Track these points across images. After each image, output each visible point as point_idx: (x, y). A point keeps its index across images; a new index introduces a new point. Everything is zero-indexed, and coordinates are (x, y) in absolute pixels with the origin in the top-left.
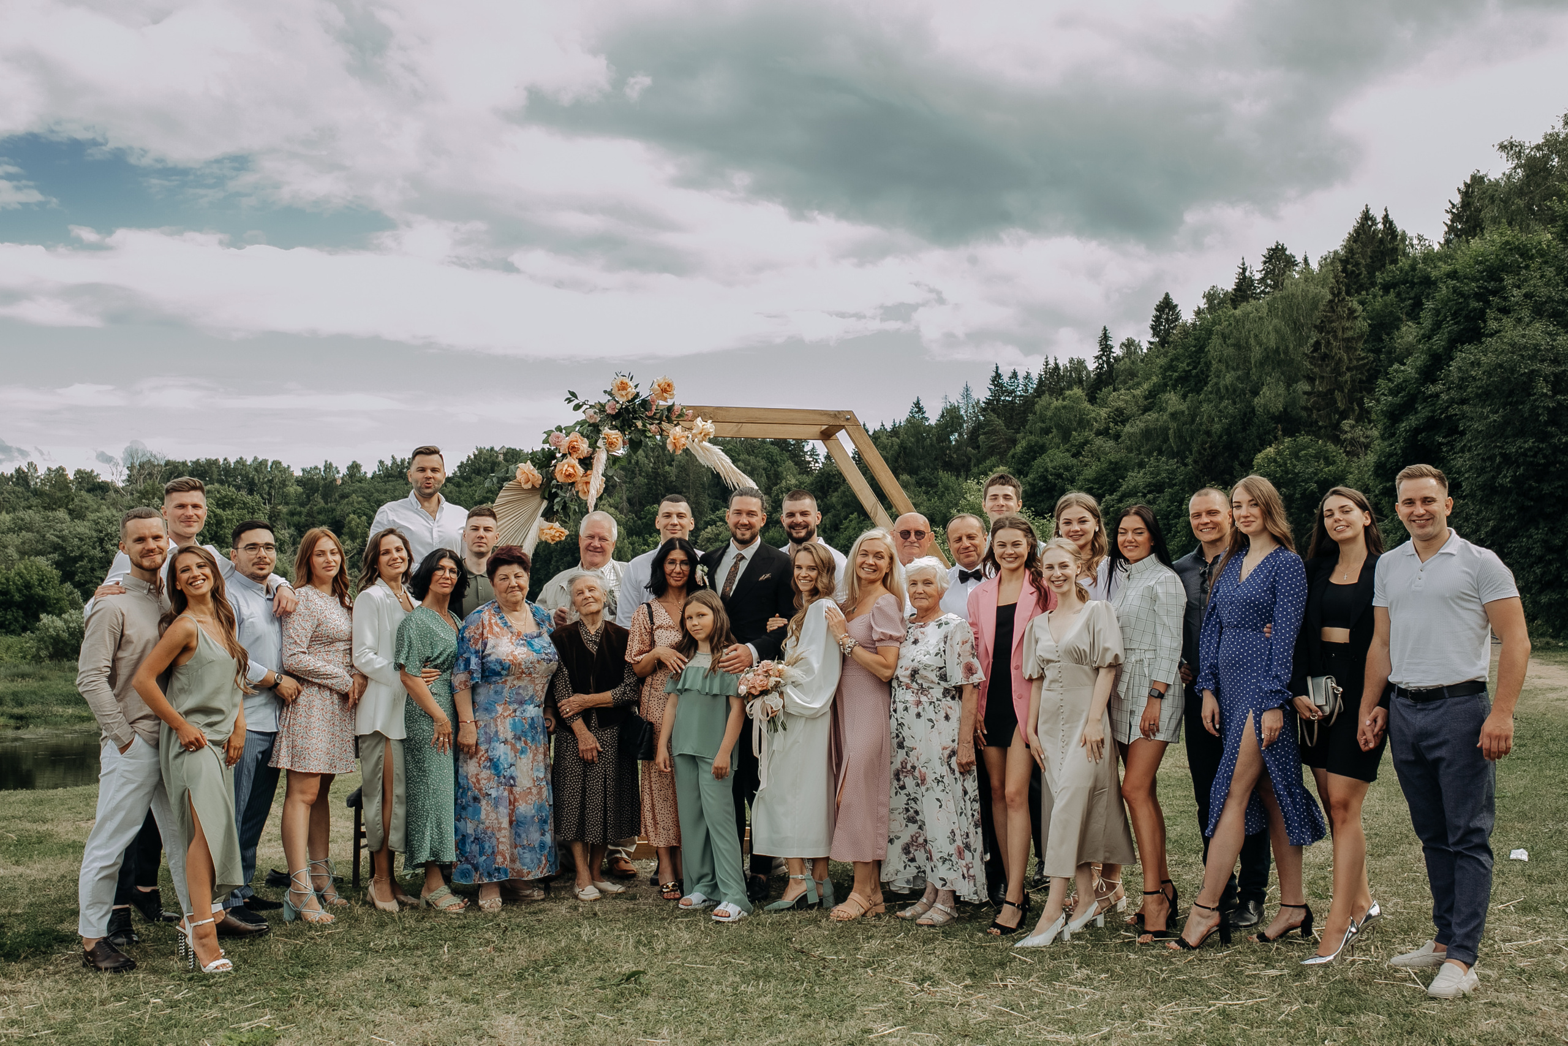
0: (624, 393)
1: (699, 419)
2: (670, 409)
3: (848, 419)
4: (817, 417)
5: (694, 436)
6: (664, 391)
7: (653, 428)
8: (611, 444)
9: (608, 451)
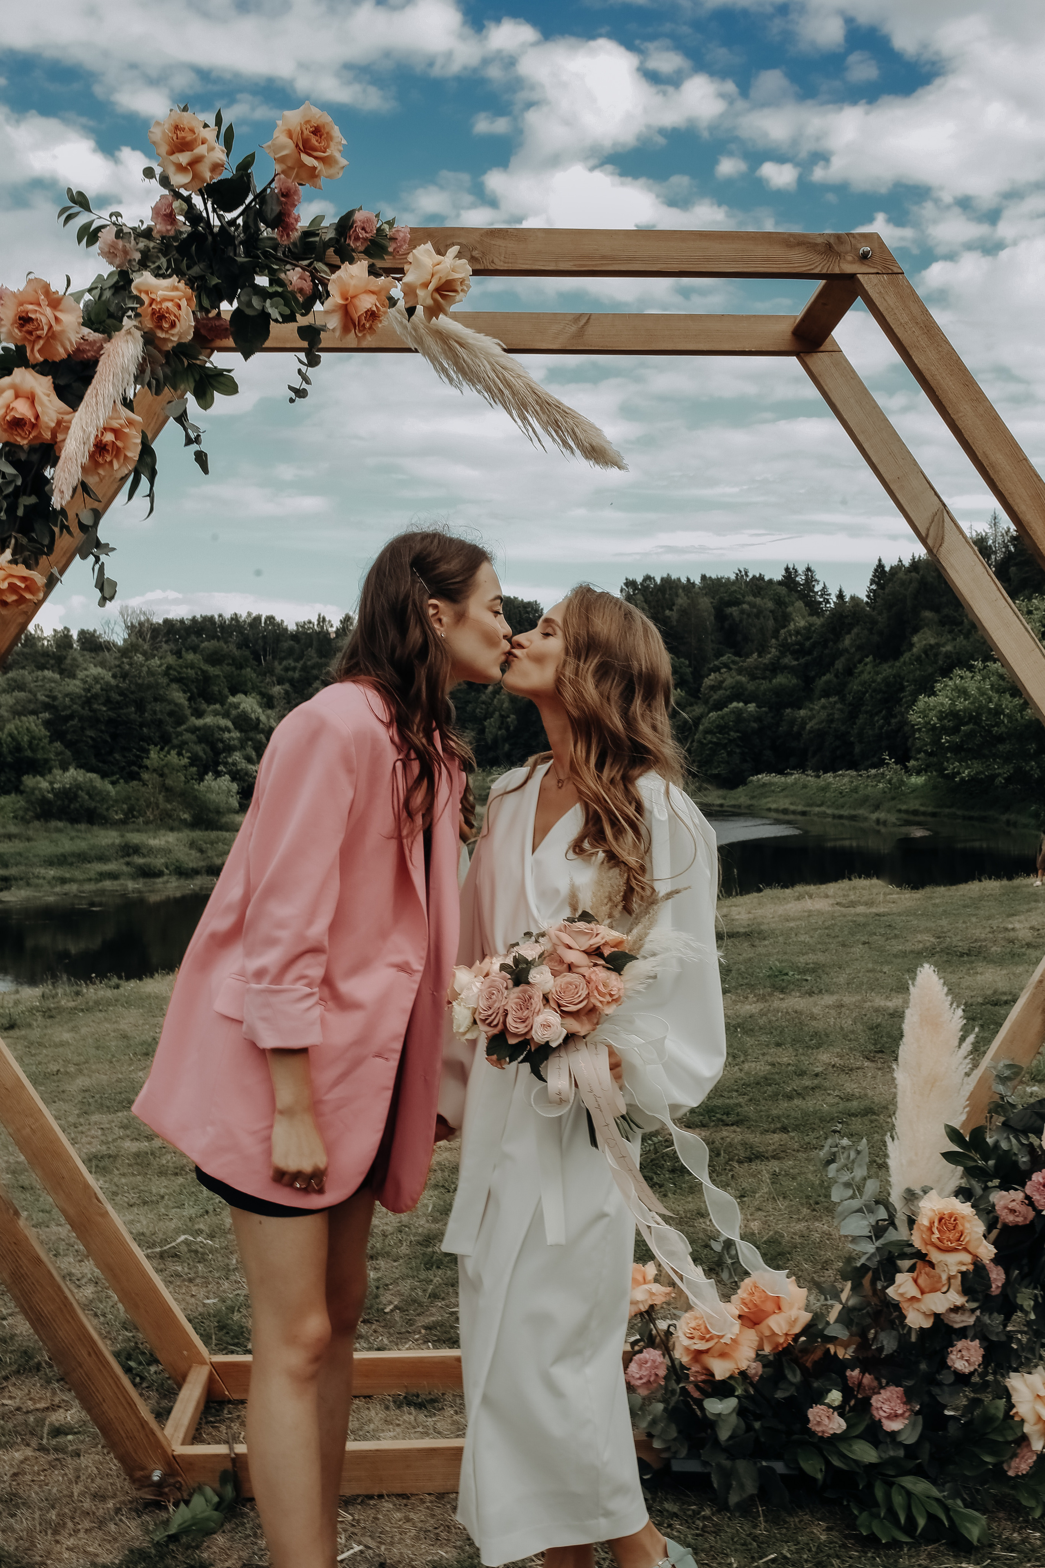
0: (183, 158)
1: (429, 246)
2: (345, 225)
3: (864, 257)
4: (778, 252)
5: (410, 291)
6: (305, 147)
7: (295, 276)
8: (160, 317)
9: (149, 339)
